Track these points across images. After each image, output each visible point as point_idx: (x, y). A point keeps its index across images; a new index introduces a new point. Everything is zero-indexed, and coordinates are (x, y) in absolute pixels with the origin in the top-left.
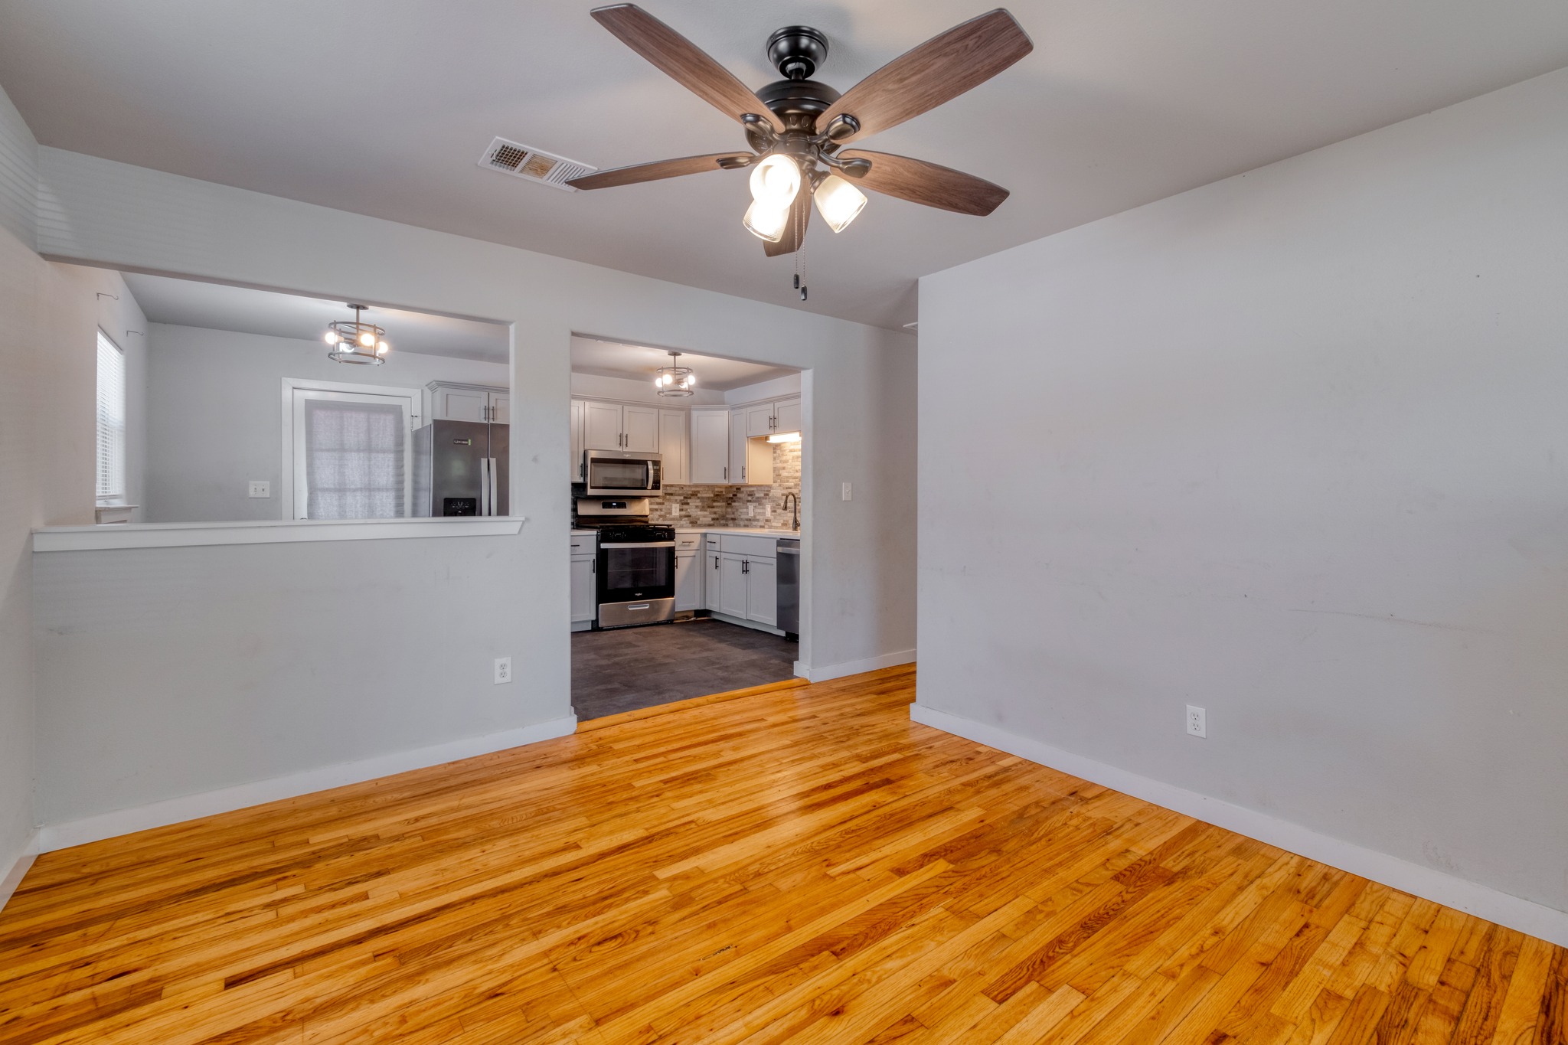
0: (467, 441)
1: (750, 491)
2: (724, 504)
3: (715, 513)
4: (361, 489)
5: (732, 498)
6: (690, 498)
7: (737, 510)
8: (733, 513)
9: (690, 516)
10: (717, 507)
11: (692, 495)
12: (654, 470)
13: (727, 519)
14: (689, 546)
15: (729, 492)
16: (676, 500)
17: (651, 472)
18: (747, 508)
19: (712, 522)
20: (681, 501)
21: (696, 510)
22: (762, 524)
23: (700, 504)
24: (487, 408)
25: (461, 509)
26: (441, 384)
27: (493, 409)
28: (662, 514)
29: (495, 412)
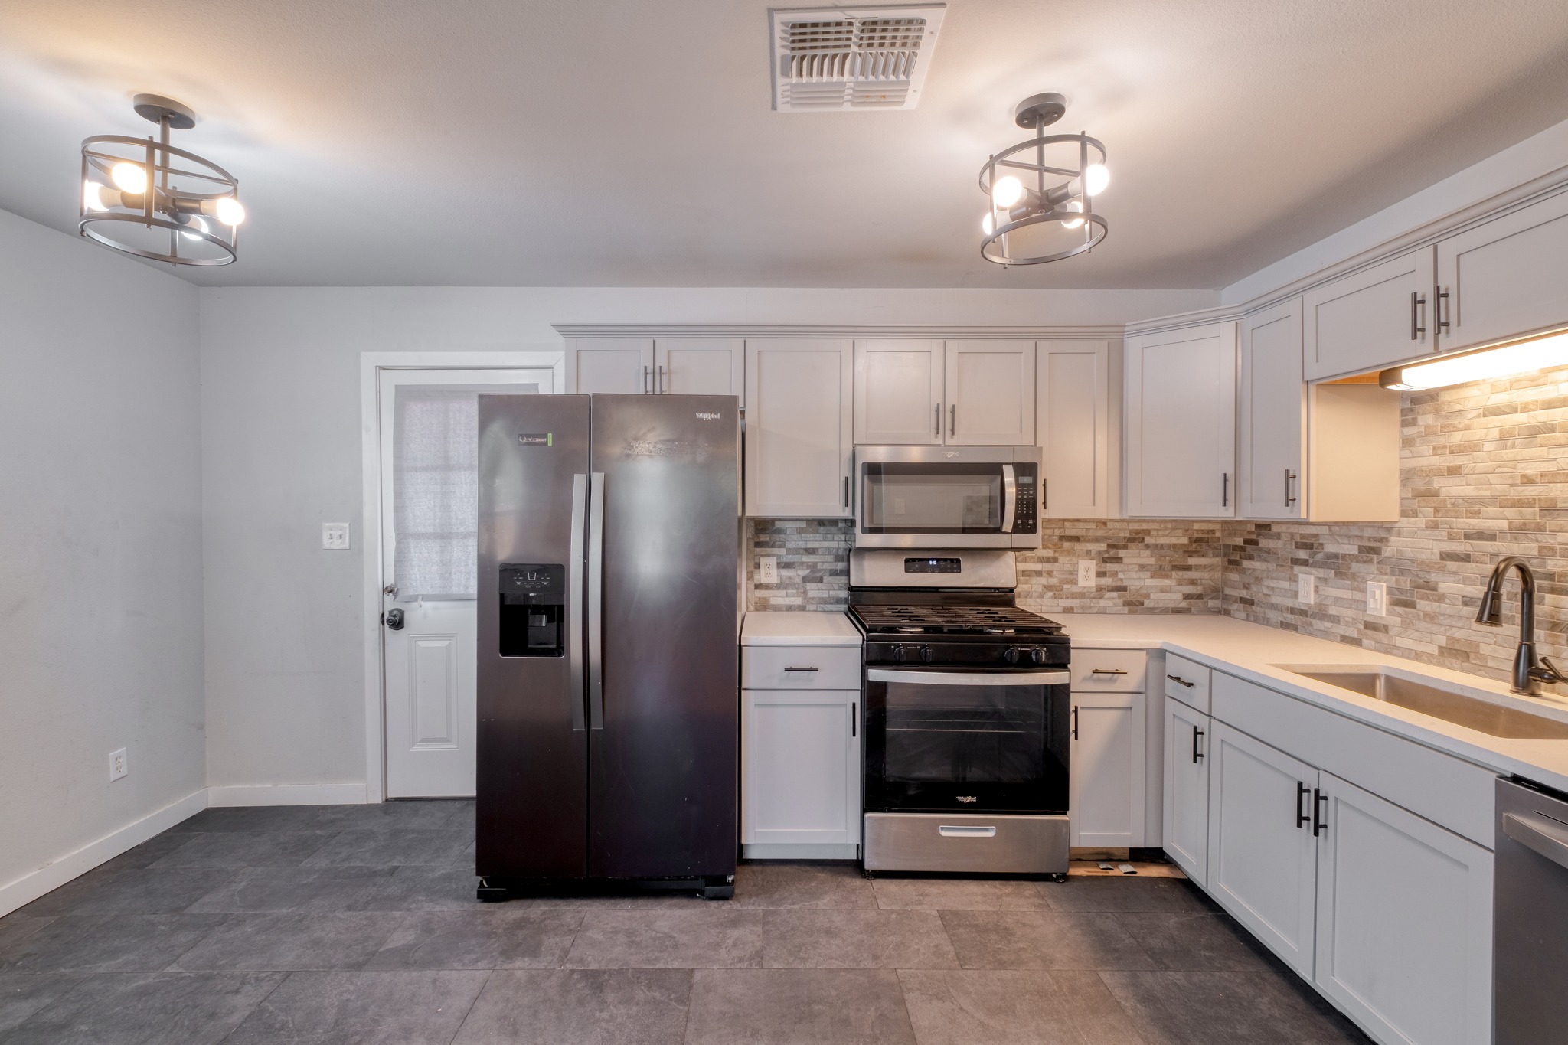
0: (545, 436)
1: (1303, 536)
2: (1218, 560)
3: (1193, 582)
5: (1242, 549)
6: (1125, 547)
7: (1258, 580)
8: (1246, 587)
9: (1124, 589)
10: (1198, 567)
11: (1131, 540)
12: (1018, 485)
13: (1226, 598)
14: (1111, 680)
15: (1233, 534)
16: (1088, 552)
17: (1011, 492)
18: (1294, 579)
19: (1184, 604)
20: (1099, 552)
21: (1142, 575)
22: (1352, 632)
23: (1152, 561)
24: (650, 370)
25: (533, 589)
26: (567, 331)
27: (661, 373)
28: (1051, 584)
29: (664, 377)
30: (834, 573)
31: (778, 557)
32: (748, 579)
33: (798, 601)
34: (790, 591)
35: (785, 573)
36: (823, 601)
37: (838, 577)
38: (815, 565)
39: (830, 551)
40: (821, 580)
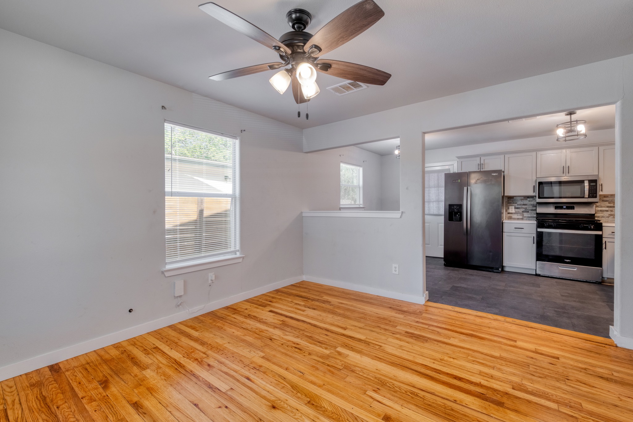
0: (458, 180)
4: (435, 201)
12: (590, 185)
17: (587, 187)
24: (479, 164)
25: (455, 209)
26: (459, 158)
27: (482, 165)
28: (612, 214)
29: (483, 165)
30: (533, 210)
31: (515, 206)
32: (506, 211)
33: (521, 217)
34: (518, 215)
35: (517, 210)
36: (529, 217)
37: (534, 211)
38: (526, 208)
39: (531, 205)
40: (528, 212)
